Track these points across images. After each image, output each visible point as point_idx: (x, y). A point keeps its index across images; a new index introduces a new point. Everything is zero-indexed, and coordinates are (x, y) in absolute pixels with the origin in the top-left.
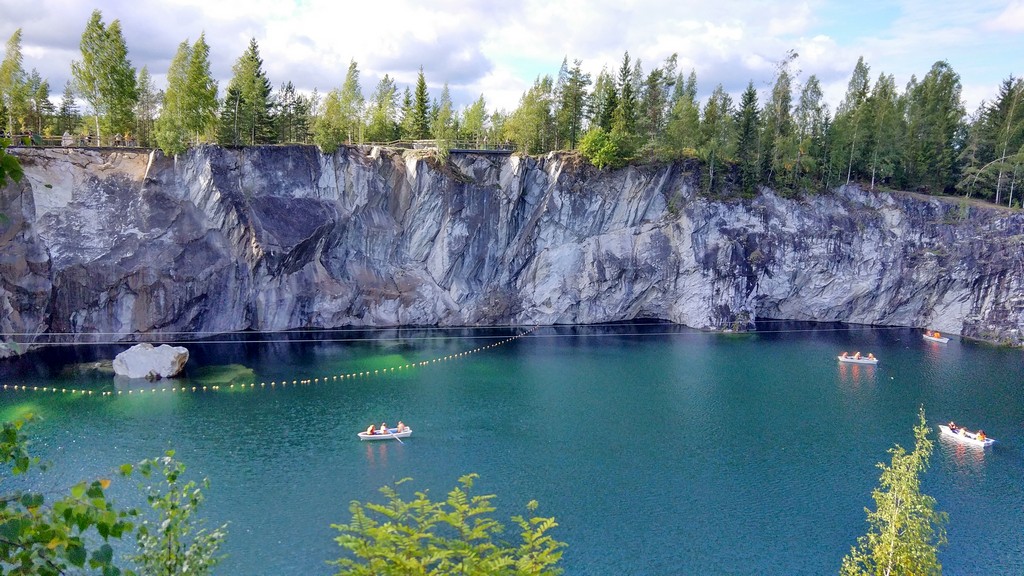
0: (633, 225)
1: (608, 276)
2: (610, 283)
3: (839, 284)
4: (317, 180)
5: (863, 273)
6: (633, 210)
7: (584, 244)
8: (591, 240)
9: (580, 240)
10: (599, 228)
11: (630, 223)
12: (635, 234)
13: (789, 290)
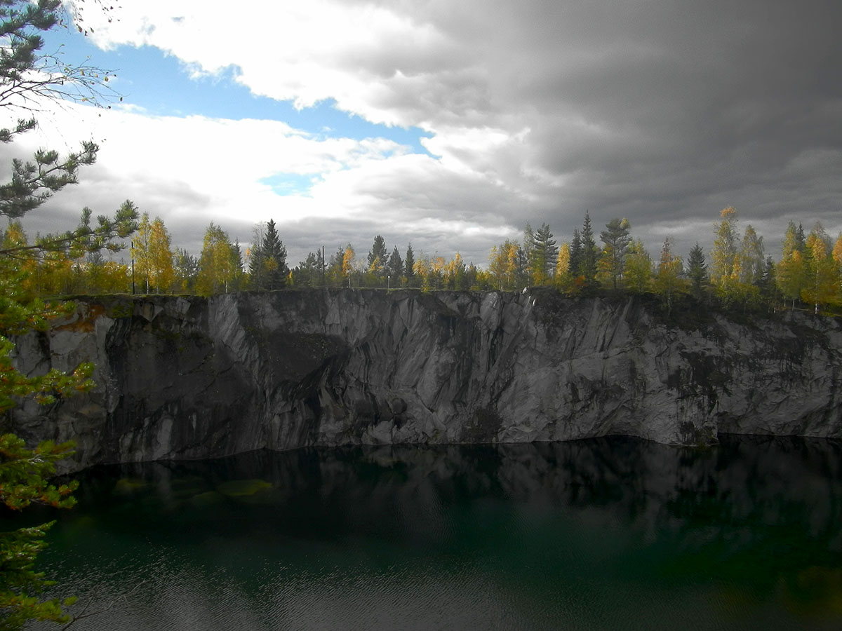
0: (602, 350)
1: (581, 397)
2: (583, 403)
3: (793, 400)
4: (324, 317)
5: (815, 390)
6: (601, 337)
7: (558, 368)
8: (565, 364)
9: (555, 364)
10: (571, 354)
11: (598, 348)
12: (604, 358)
13: (747, 407)
